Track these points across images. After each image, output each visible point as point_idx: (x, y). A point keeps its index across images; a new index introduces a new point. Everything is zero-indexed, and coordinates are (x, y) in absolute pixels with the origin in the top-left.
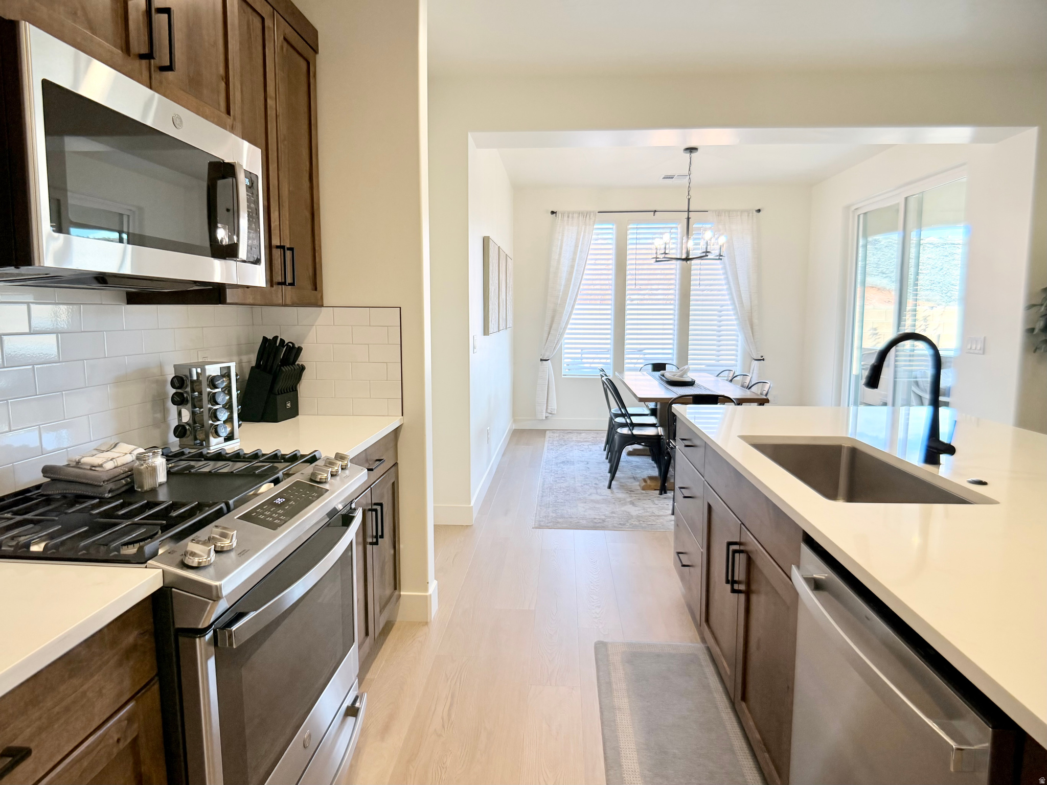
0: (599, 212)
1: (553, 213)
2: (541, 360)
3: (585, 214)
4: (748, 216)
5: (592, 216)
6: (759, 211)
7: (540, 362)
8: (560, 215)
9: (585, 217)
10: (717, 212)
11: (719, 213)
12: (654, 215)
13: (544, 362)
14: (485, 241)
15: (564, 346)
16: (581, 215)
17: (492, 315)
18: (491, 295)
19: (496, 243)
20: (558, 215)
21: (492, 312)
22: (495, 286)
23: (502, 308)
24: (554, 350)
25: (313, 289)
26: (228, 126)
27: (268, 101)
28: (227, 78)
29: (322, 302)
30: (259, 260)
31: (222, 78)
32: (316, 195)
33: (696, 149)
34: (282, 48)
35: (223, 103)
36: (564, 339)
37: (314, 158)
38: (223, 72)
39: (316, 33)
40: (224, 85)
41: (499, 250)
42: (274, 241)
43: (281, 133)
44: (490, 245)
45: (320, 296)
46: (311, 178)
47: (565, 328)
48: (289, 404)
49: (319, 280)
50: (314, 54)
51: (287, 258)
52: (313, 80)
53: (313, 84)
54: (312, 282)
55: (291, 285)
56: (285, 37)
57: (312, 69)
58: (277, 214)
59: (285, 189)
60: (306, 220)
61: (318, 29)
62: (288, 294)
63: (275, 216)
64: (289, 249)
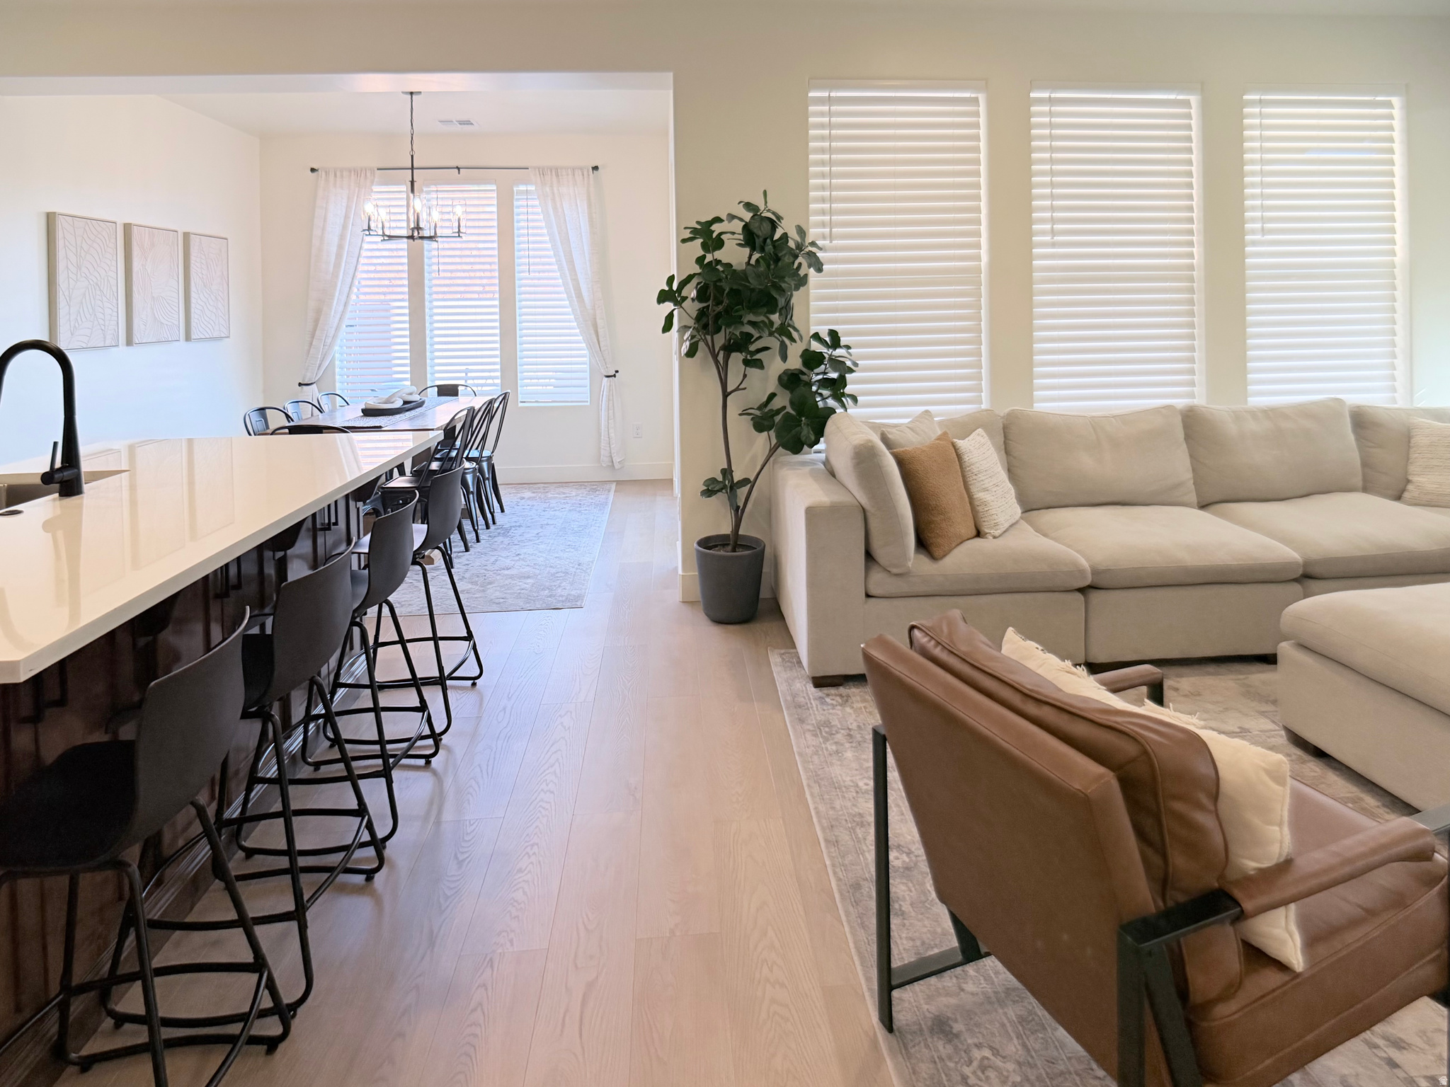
0: (378, 169)
1: (313, 170)
2: (300, 384)
3: (358, 172)
4: (583, 175)
5: (368, 174)
6: (595, 168)
7: (299, 387)
8: (324, 173)
10: (541, 170)
11: (542, 171)
12: (459, 173)
13: (304, 387)
14: (50, 219)
15: (337, 363)
16: (353, 172)
17: (80, 322)
18: (66, 293)
19: (113, 220)
20: (322, 173)
21: (79, 318)
22: (95, 280)
23: (155, 312)
24: (318, 369)
33: (418, 93)
36: (335, 354)
41: (127, 228)
44: (59, 224)
47: (334, 337)
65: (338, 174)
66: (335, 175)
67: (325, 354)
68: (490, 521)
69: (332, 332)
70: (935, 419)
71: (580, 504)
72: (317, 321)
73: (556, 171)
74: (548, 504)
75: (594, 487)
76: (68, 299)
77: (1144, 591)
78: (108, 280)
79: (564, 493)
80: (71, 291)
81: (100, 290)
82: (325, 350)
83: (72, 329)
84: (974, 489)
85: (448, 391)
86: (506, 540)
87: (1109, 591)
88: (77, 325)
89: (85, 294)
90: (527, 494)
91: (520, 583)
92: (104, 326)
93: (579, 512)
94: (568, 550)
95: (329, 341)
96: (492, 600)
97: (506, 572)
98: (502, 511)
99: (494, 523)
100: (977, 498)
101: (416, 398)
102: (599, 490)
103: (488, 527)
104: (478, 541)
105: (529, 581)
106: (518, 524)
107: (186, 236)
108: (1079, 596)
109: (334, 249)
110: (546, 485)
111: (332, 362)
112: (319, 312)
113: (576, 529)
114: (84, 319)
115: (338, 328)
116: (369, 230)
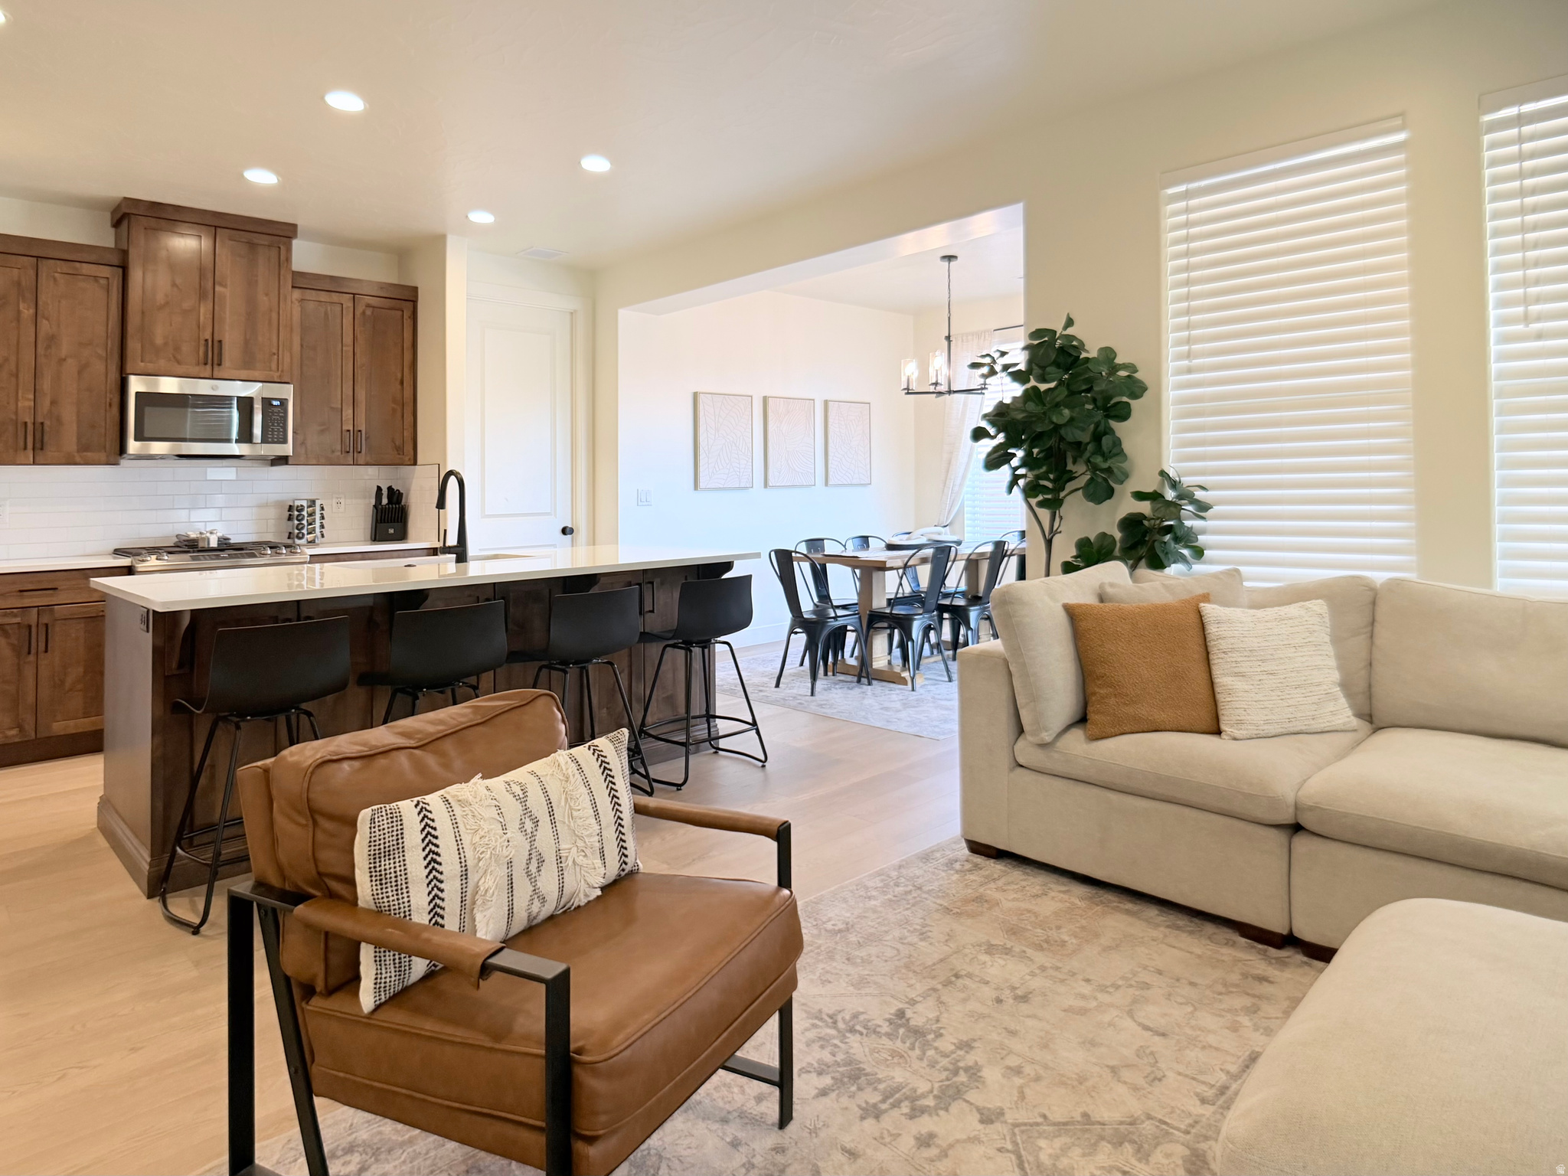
0: (995, 330)
3: (979, 335)
5: (987, 336)
9: (979, 338)
14: (695, 396)
15: (966, 509)
17: (718, 469)
18: (706, 448)
19: (750, 394)
21: (716, 466)
22: (732, 439)
24: (948, 514)
25: (399, 454)
26: (275, 377)
27: (344, 348)
28: (278, 353)
29: (412, 462)
30: (285, 441)
31: (274, 354)
32: (408, 393)
33: (955, 257)
34: (364, 313)
35: (274, 366)
36: (963, 500)
37: (406, 370)
38: (275, 351)
39: (415, 289)
40: (276, 357)
41: (765, 399)
42: (345, 428)
43: (358, 362)
44: (702, 399)
45: (407, 458)
46: (402, 383)
47: (961, 485)
48: (391, 531)
49: (409, 448)
50: (412, 303)
51: (357, 436)
52: (409, 320)
53: (408, 323)
54: (399, 450)
55: (360, 452)
56: (368, 306)
57: (407, 314)
58: (351, 411)
59: (361, 395)
60: (394, 410)
61: (419, 286)
62: (362, 458)
63: (348, 412)
64: (360, 431)
65: (964, 338)
66: (962, 341)
67: (953, 501)
69: (958, 482)
70: (1245, 584)
77: (1386, 856)
78: (744, 439)
80: (710, 446)
81: (737, 446)
82: (952, 498)
83: (711, 474)
84: (1217, 671)
87: (1328, 841)
88: (715, 472)
89: (722, 449)
92: (739, 472)
95: (956, 489)
100: (1218, 683)
107: (826, 403)
108: (1278, 838)
111: (962, 506)
114: (721, 467)
115: (964, 477)
116: (908, 389)
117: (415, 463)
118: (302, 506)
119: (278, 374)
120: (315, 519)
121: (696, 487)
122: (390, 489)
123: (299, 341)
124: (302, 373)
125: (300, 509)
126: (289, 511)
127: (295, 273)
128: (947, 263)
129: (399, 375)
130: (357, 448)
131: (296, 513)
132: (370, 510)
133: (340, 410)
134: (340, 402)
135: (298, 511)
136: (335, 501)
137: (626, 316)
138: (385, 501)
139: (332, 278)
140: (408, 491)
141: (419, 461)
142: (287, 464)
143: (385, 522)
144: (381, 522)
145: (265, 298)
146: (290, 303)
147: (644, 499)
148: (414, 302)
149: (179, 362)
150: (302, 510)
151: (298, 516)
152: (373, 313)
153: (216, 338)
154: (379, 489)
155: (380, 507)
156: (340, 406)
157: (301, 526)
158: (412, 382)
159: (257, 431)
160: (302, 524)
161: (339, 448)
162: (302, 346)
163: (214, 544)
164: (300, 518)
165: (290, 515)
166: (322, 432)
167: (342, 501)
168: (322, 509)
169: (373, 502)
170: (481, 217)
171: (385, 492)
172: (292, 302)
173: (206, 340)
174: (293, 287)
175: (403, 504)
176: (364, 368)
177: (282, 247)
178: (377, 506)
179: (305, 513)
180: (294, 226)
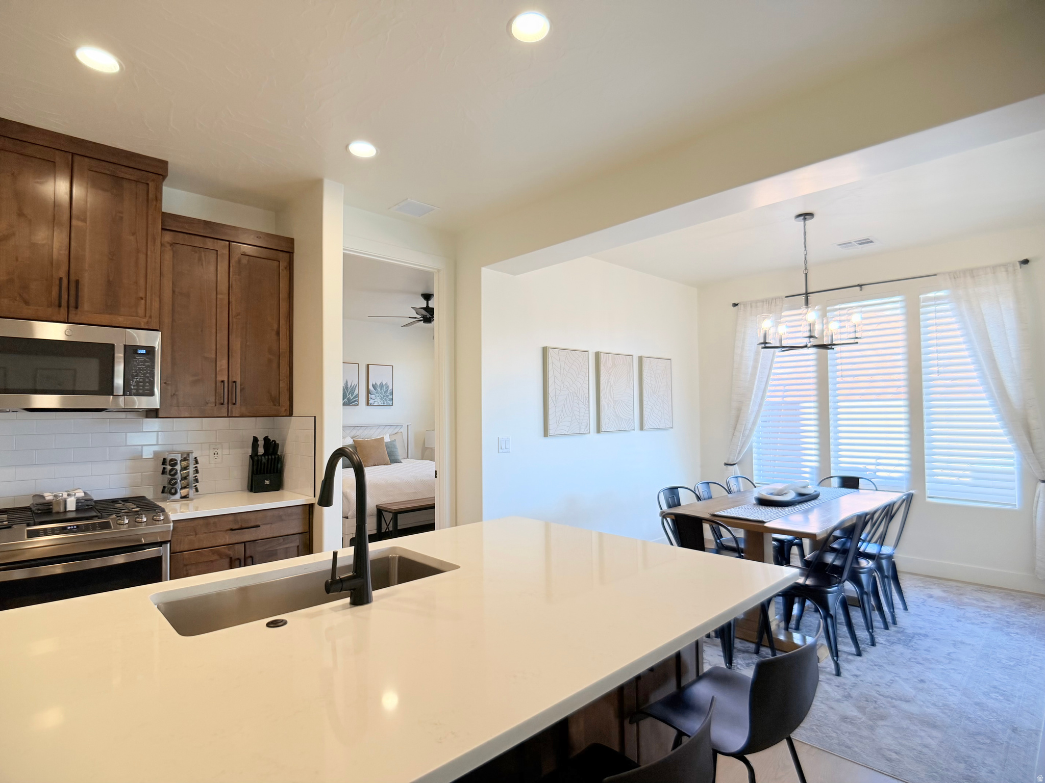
0: (786, 297)
1: (735, 305)
2: (726, 464)
3: (769, 302)
4: (1007, 271)
5: (779, 302)
6: (1026, 262)
7: (725, 466)
8: (744, 306)
9: (770, 304)
10: (951, 274)
11: (954, 276)
12: (861, 290)
13: (729, 466)
14: (545, 350)
15: (754, 450)
16: (765, 302)
17: (563, 417)
18: (554, 399)
19: (586, 350)
20: (741, 307)
21: (562, 415)
22: (573, 390)
23: (616, 410)
24: (739, 453)
25: (275, 405)
26: (143, 324)
27: (218, 296)
28: (146, 298)
29: (288, 414)
30: (152, 394)
31: (142, 298)
32: (284, 344)
33: (811, 215)
34: (239, 261)
35: (141, 311)
36: (752, 442)
37: (282, 322)
38: (142, 294)
39: (291, 241)
40: (143, 302)
41: (597, 355)
42: (219, 378)
43: (233, 312)
44: (551, 354)
45: (283, 409)
46: (278, 333)
47: (751, 430)
48: (267, 482)
49: (284, 399)
50: (288, 255)
51: (232, 387)
52: (285, 271)
53: (284, 274)
54: (275, 401)
55: (234, 404)
56: (244, 254)
57: (283, 264)
58: (225, 362)
59: (237, 344)
60: (270, 361)
61: (295, 238)
62: (236, 410)
63: (223, 363)
64: (235, 382)
65: (754, 305)
66: (752, 307)
67: (744, 443)
68: (889, 619)
69: (749, 426)
71: (1008, 622)
72: (738, 417)
73: (972, 273)
74: (963, 612)
75: (1027, 600)
76: (555, 402)
78: (582, 390)
79: (984, 601)
80: (557, 396)
81: (577, 396)
82: (744, 440)
83: (557, 422)
85: (850, 483)
86: (908, 653)
88: (561, 420)
89: (566, 399)
90: (937, 592)
91: (923, 734)
92: (580, 419)
93: (1008, 634)
94: (993, 695)
95: (747, 433)
96: (881, 749)
97: (905, 706)
98: (906, 609)
99: (895, 623)
101: (811, 490)
102: (1034, 607)
103: (887, 628)
104: (873, 644)
105: (935, 733)
106: (923, 632)
107: (641, 359)
109: (751, 363)
110: (960, 585)
111: (750, 448)
112: (739, 410)
113: (1004, 661)
114: (565, 415)
115: (754, 423)
116: (765, 343)
117: (291, 415)
118: (175, 460)
119: (145, 320)
120: (189, 472)
121: (546, 433)
122: (266, 439)
123: (171, 285)
124: (173, 320)
125: (173, 463)
126: (163, 464)
127: (165, 215)
128: (802, 223)
129: (275, 326)
130: (232, 399)
131: (169, 467)
132: (247, 460)
133: (214, 360)
134: (214, 352)
135: (170, 465)
136: (212, 452)
137: (488, 274)
138: (261, 451)
139: (206, 223)
140: (284, 440)
141: (295, 412)
142: (157, 417)
143: (260, 473)
144: (257, 474)
145: (132, 238)
146: (159, 245)
147: (503, 447)
148: (290, 253)
149: (27, 303)
150: (176, 464)
151: (171, 470)
152: (248, 261)
153: (73, 278)
154: (255, 440)
155: (256, 458)
156: (214, 356)
157: (173, 481)
158: (288, 333)
159: (119, 381)
160: (175, 479)
161: (212, 399)
162: (174, 292)
163: (71, 505)
164: (172, 473)
165: (164, 468)
166: (195, 383)
167: (219, 451)
168: (197, 462)
169: (249, 451)
170: (362, 149)
171: (261, 443)
172: (162, 245)
173: (61, 279)
174: (163, 229)
175: (279, 453)
176: (239, 317)
177: (150, 184)
178: (254, 456)
179: (178, 467)
180: (164, 164)
